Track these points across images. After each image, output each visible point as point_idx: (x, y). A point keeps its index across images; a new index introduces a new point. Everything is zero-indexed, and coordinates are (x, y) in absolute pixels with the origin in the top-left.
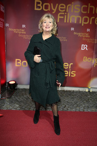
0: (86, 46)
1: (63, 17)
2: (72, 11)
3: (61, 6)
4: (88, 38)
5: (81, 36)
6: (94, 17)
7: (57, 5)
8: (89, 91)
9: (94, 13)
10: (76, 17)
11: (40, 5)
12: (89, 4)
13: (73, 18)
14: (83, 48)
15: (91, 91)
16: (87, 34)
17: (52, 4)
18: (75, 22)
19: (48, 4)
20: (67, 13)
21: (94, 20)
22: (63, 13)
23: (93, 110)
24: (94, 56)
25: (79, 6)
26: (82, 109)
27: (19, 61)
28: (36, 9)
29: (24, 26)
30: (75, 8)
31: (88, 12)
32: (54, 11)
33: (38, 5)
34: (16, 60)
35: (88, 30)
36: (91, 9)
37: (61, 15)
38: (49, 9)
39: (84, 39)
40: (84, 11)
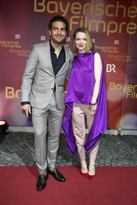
0: (113, 67)
1: (77, 23)
2: (92, 13)
3: (75, 6)
4: (116, 54)
5: (105, 51)
6: (124, 23)
7: (69, 3)
8: (119, 135)
9: (124, 16)
10: (98, 23)
11: (42, 4)
12: (118, 3)
13: (94, 24)
14: (109, 70)
15: (122, 134)
16: (115, 48)
17: (61, 3)
18: (97, 31)
19: (55, 3)
20: (84, 16)
21: (124, 27)
22: (78, 17)
23: (125, 163)
24: (126, 81)
25: (103, 5)
26: (109, 162)
27: (11, 90)
28: (36, 10)
29: (18, 36)
30: (97, 9)
31: (117, 16)
32: (63, 13)
33: (40, 4)
34: (7, 88)
35: (116, 42)
36: (121, 10)
37: (74, 20)
38: (56, 11)
39: (110, 56)
40: (108, 13)
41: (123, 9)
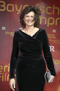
0: (52, 48)
4: (54, 39)
9: (58, 14)
10: (41, 18)
11: (3, 6)
12: (54, 6)
14: (50, 50)
16: (53, 35)
19: (12, 5)
25: (44, 7)
31: (53, 14)
32: (18, 12)
35: (54, 31)
36: (56, 11)
39: (50, 40)
40: (48, 12)
41: (57, 10)
